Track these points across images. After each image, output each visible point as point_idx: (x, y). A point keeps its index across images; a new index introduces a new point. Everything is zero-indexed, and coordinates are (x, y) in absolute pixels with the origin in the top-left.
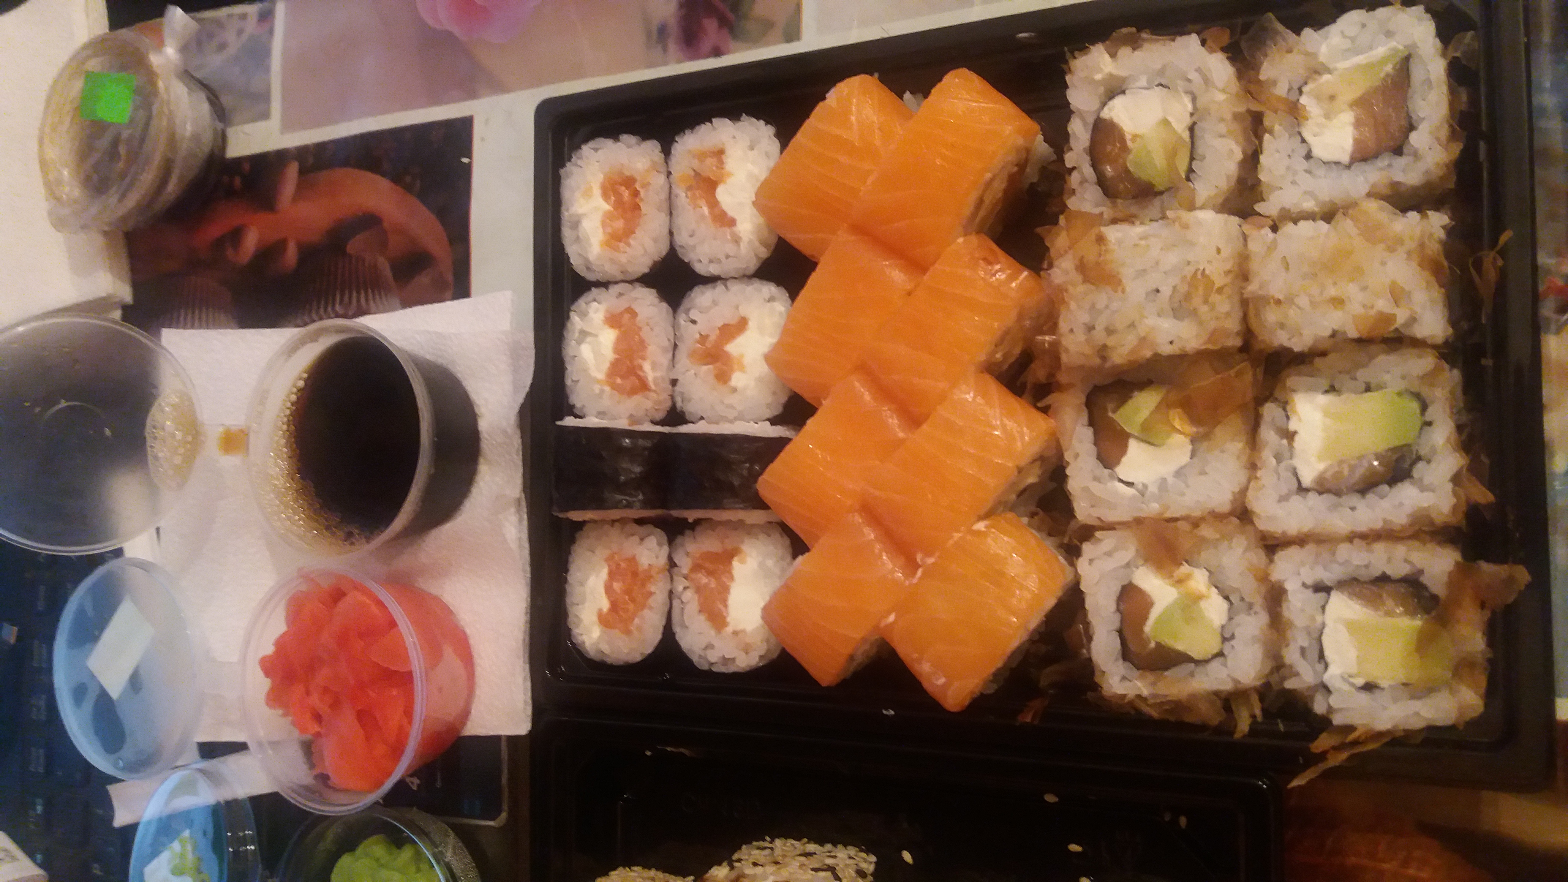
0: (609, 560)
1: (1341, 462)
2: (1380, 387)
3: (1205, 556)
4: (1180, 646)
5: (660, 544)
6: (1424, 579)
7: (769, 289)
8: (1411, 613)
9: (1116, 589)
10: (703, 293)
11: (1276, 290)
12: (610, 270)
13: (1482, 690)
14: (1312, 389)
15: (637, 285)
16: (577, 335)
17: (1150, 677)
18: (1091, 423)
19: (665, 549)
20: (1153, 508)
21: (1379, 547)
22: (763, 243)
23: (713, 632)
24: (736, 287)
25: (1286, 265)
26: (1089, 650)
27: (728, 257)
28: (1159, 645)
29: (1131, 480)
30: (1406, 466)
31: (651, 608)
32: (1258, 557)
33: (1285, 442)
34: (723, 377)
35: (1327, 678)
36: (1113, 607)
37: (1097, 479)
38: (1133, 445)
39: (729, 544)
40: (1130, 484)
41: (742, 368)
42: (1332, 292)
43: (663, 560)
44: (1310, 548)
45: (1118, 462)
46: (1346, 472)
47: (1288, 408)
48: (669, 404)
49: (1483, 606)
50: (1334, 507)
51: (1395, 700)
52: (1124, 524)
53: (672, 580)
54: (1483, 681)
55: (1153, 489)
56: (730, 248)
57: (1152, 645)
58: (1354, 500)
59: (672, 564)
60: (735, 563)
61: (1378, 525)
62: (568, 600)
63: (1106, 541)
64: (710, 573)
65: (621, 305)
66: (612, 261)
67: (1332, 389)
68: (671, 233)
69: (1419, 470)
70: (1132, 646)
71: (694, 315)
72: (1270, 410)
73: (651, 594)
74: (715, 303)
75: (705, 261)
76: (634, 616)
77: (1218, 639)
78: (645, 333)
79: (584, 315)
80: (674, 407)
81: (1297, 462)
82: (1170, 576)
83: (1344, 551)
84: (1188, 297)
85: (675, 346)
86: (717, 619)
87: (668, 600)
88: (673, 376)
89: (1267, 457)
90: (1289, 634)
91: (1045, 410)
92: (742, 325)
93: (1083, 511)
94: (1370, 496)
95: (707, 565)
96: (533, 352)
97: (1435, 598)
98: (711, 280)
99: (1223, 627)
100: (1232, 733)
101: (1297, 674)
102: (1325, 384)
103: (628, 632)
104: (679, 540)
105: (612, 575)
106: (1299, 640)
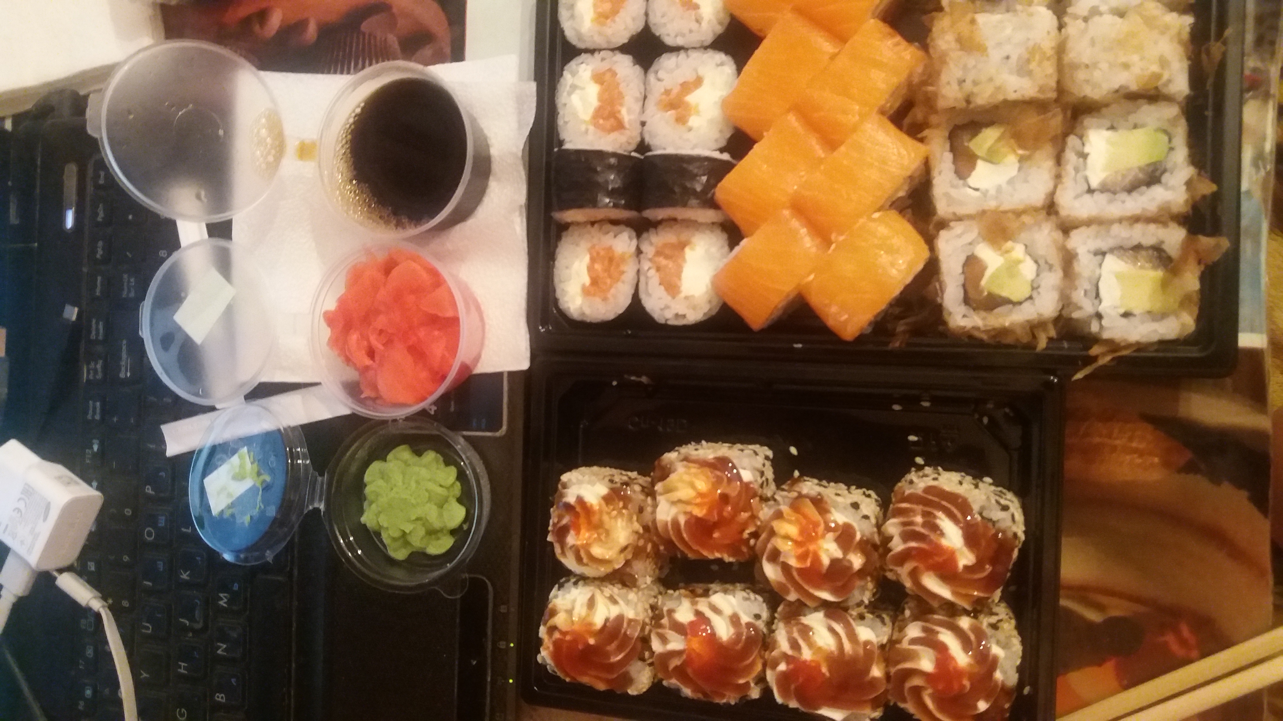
0: (590, 250)
1: (1116, 172)
2: (1143, 126)
3: (1024, 236)
4: (1005, 293)
5: (630, 238)
6: (1165, 247)
7: (720, 57)
8: (1155, 268)
9: (963, 258)
10: (669, 59)
11: (1085, 59)
12: (599, 41)
13: (1195, 316)
14: (1099, 127)
15: (617, 52)
16: (568, 88)
17: (983, 314)
18: (953, 149)
19: (634, 242)
20: (992, 204)
21: (1139, 227)
22: (720, 23)
23: (669, 298)
24: (694, 55)
25: (1093, 43)
26: (942, 298)
27: (691, 31)
28: (990, 294)
29: (977, 187)
30: (1157, 174)
31: (623, 282)
32: (1058, 235)
33: (1081, 160)
34: (681, 120)
35: (1101, 309)
36: (960, 270)
37: (953, 186)
38: (980, 164)
39: (684, 237)
40: (977, 190)
41: (698, 113)
42: (1123, 59)
43: (633, 248)
44: (1094, 228)
45: (969, 175)
46: (1120, 178)
47: (1084, 139)
48: (639, 139)
49: (1199, 262)
50: (1110, 201)
51: (1143, 322)
52: (970, 217)
53: (639, 262)
54: (1196, 310)
55: (992, 192)
56: (694, 26)
57: (986, 293)
58: (1124, 196)
59: (639, 252)
60: (687, 250)
61: (1138, 211)
62: (556, 280)
63: (958, 228)
64: (667, 257)
65: (605, 66)
66: (600, 34)
67: (1112, 128)
68: (647, 14)
69: (1165, 178)
70: (972, 294)
71: (661, 74)
72: (1072, 140)
73: (623, 273)
74: (678, 66)
75: (673, 35)
76: (611, 287)
77: (1029, 289)
78: (622, 87)
79: (574, 74)
80: (642, 141)
81: (1089, 173)
82: (1000, 249)
83: (1116, 229)
84: (1028, 61)
85: (645, 98)
86: (672, 288)
87: (637, 277)
88: (643, 119)
89: (1069, 169)
90: (1077, 283)
91: (921, 140)
92: (698, 82)
93: (942, 208)
94: (1134, 194)
95: (667, 252)
96: (535, 99)
97: (1170, 259)
98: (677, 49)
99: (1033, 281)
100: (1035, 348)
101: (1080, 308)
102: (1108, 124)
103: (605, 299)
104: (645, 235)
105: (593, 260)
106: (1084, 285)
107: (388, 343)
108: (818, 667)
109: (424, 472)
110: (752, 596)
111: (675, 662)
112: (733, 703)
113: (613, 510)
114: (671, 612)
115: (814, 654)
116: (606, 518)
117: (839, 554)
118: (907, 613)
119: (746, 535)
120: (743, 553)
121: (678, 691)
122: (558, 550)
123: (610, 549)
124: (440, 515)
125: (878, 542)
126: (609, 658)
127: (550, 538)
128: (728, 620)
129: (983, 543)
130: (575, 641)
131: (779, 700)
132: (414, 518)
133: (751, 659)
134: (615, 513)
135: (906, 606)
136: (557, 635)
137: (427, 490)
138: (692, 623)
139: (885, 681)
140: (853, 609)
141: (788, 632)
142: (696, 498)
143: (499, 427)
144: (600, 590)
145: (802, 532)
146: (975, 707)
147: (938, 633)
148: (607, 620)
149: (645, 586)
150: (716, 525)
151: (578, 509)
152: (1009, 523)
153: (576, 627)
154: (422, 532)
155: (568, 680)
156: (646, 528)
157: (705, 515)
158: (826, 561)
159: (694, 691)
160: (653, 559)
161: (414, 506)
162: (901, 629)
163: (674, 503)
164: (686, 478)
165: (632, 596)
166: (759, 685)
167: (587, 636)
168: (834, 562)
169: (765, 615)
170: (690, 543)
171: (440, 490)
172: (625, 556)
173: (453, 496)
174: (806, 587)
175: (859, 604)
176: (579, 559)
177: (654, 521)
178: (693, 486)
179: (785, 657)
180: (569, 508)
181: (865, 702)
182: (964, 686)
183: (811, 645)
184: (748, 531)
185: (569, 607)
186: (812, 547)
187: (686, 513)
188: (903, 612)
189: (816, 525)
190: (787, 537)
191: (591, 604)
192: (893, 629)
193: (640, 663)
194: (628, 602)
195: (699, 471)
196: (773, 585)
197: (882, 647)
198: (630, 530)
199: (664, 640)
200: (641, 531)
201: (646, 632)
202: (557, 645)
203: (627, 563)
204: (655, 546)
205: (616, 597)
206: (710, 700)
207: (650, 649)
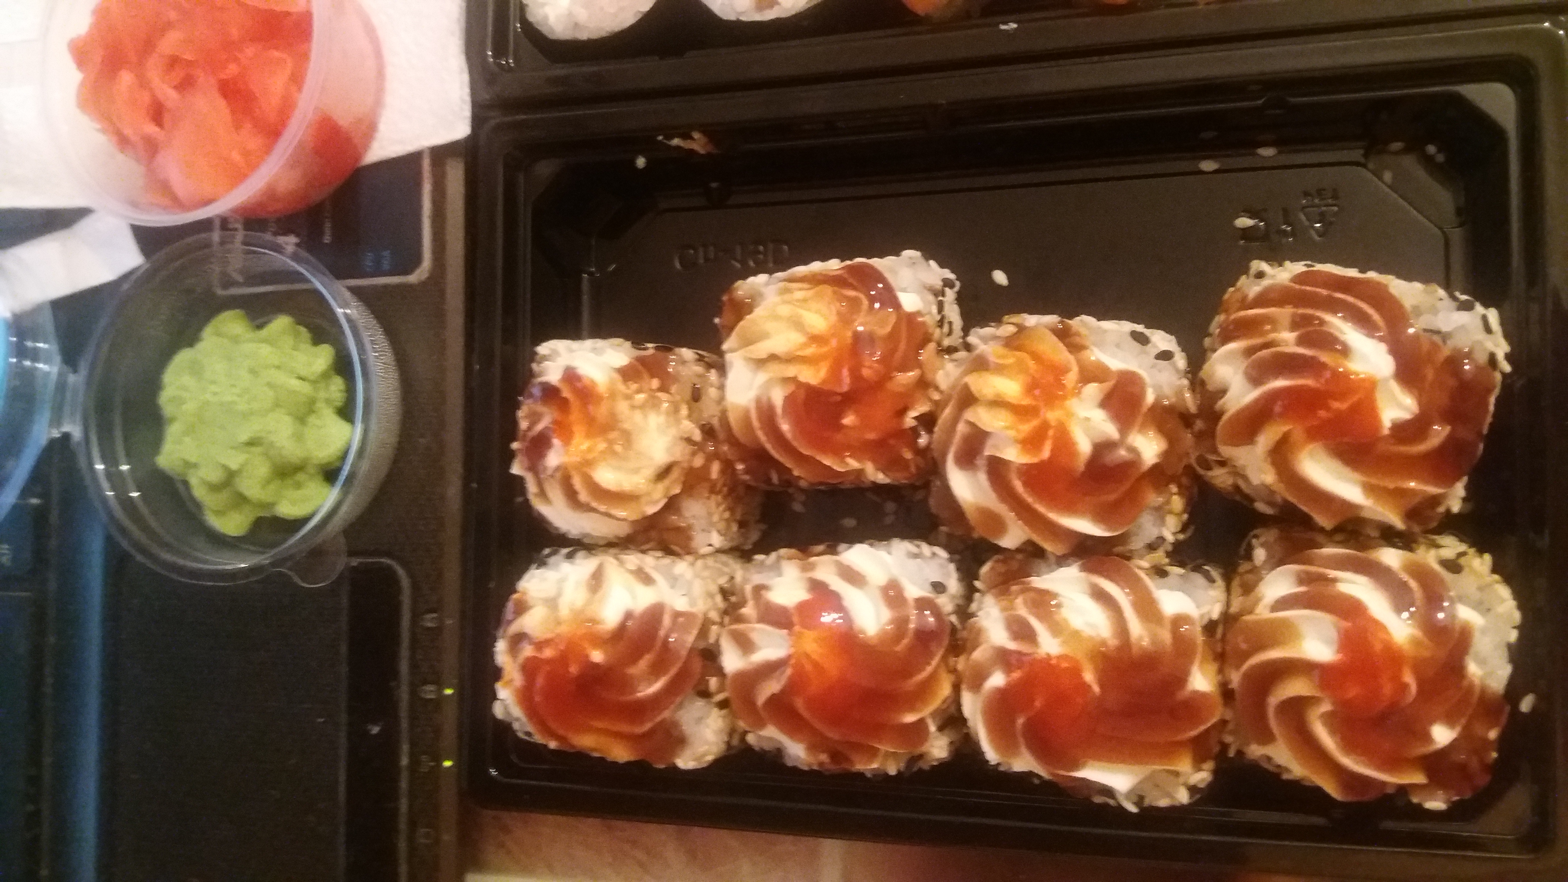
107: (185, 85)
108: (1075, 671)
109: (265, 350)
110: (926, 549)
111: (771, 687)
112: (892, 771)
113: (639, 391)
114: (759, 589)
115: (1064, 642)
116: (622, 407)
117: (1109, 429)
118: (1260, 554)
119: (909, 420)
120: (906, 461)
121: (779, 752)
122: (532, 487)
123: (636, 471)
124: (299, 437)
125: (1193, 408)
126: (634, 691)
127: (516, 469)
128: (878, 594)
129: (1430, 374)
130: (563, 659)
131: (991, 755)
132: (244, 437)
133: (929, 669)
134: (641, 397)
135: (1254, 541)
136: (528, 651)
137: (270, 385)
138: (802, 607)
139: (1218, 700)
140: (1141, 557)
141: (1004, 609)
142: (805, 346)
143: (415, 261)
144: (617, 559)
145: (1031, 387)
146: (1427, 738)
147: (1335, 580)
148: (629, 615)
149: (710, 549)
150: (849, 400)
151: (566, 393)
152: (1480, 335)
153: (564, 629)
154: (262, 470)
155: (553, 745)
156: (708, 431)
157: (824, 382)
158: (1084, 446)
159: (812, 748)
160: (725, 497)
161: (246, 416)
162: (1248, 589)
163: (760, 363)
164: (785, 310)
165: (682, 567)
166: (946, 731)
167: (586, 645)
168: (1102, 447)
169: (954, 585)
170: (795, 444)
171: (295, 383)
172: (668, 489)
173: (328, 401)
174: (1041, 508)
175: (1152, 547)
176: (571, 495)
177: (724, 415)
178: (797, 324)
179: (1004, 658)
180: (550, 393)
181: (1181, 744)
182: (1405, 687)
183: (1057, 628)
184: (913, 413)
185: (552, 593)
186: (1052, 416)
187: (786, 380)
188: (1249, 557)
189: (1059, 371)
190: (998, 403)
191: (597, 580)
192: (1228, 590)
193: (700, 703)
194: (673, 581)
195: (810, 293)
196: (971, 515)
197: (1210, 628)
198: (673, 432)
199: (745, 644)
200: (697, 436)
201: (712, 640)
202: (530, 669)
203: (672, 505)
204: (728, 466)
205: (648, 570)
206: (846, 766)
207: (720, 672)
